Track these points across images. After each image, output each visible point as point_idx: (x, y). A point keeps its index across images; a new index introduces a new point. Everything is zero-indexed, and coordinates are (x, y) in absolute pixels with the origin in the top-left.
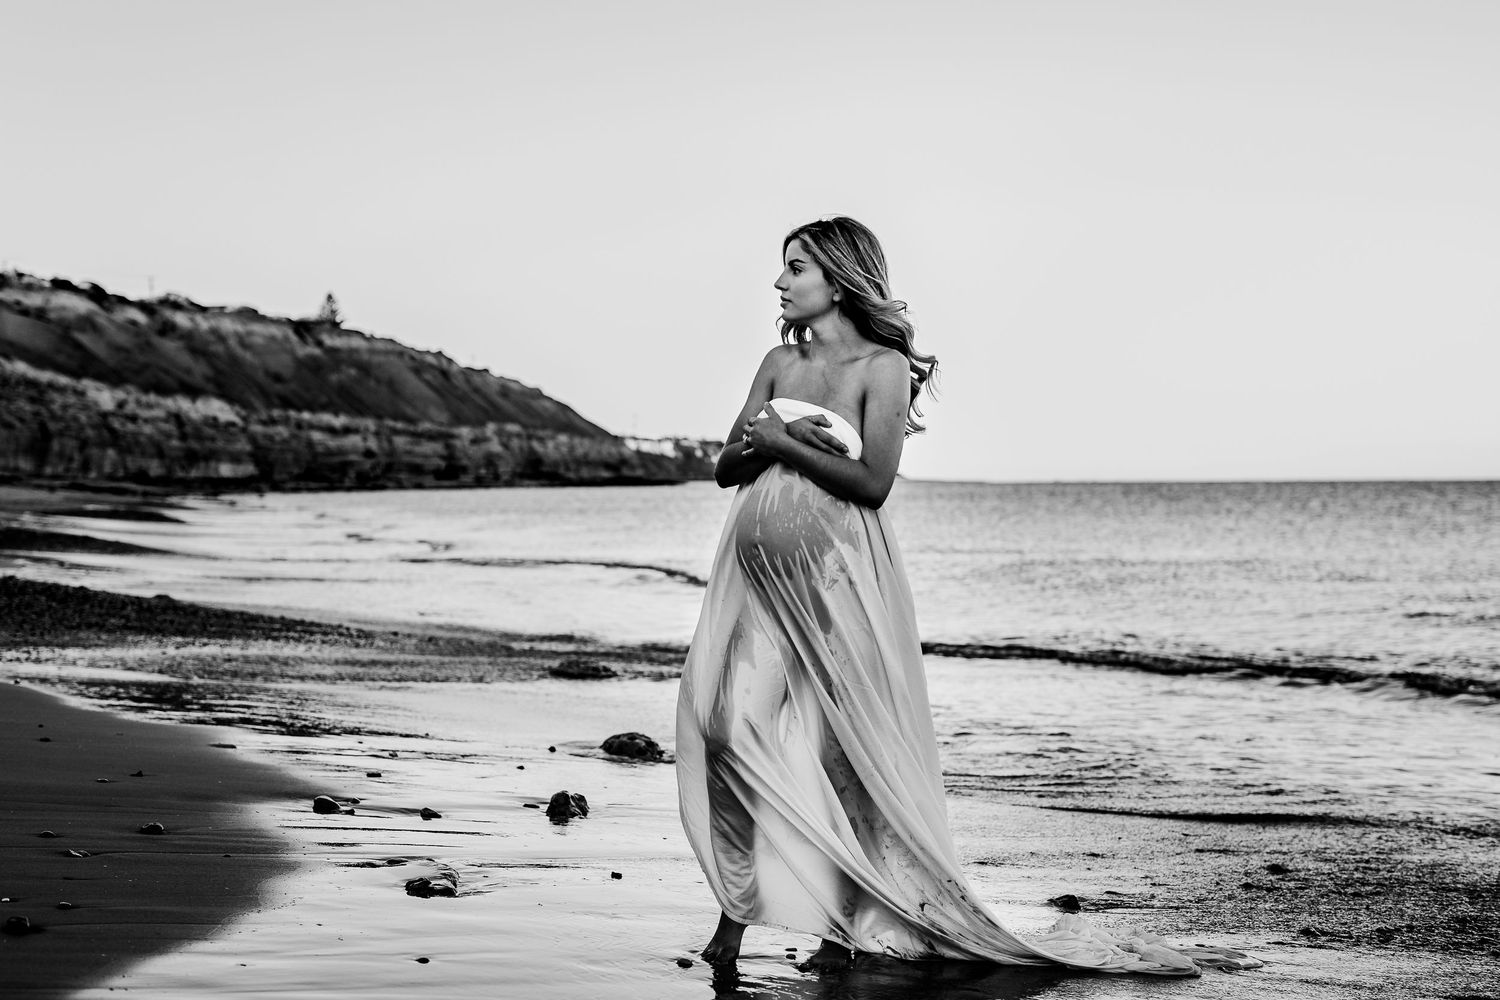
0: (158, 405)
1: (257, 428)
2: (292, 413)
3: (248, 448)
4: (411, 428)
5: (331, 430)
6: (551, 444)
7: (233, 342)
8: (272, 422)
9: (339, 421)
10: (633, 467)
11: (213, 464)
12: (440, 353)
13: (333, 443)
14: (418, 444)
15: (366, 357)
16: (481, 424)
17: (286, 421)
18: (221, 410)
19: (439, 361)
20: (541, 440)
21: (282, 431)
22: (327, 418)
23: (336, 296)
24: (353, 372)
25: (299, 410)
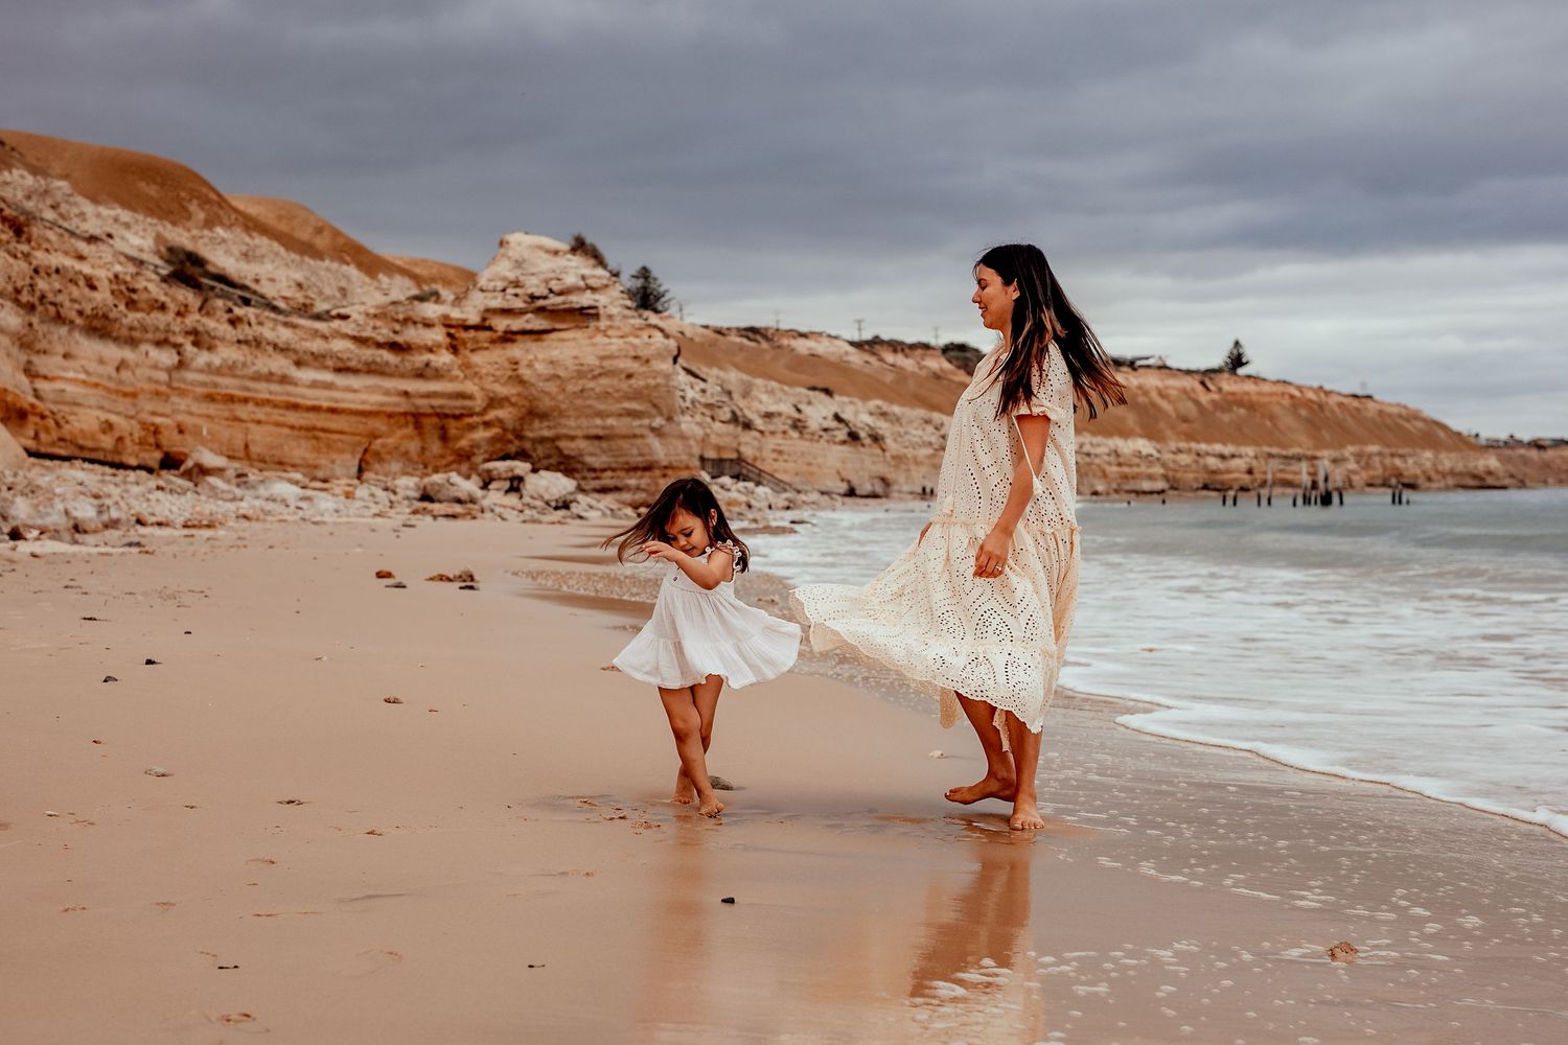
0: (1105, 445)
1: (1168, 457)
2: (1193, 445)
3: (1161, 471)
4: (1284, 453)
5: (1222, 457)
6: (1410, 461)
7: (1154, 395)
8: (1180, 451)
9: (1228, 450)
10: (1498, 478)
11: (1138, 481)
12: (1321, 388)
13: (1221, 465)
14: (1290, 464)
15: (1254, 398)
16: (1342, 446)
17: (1189, 451)
18: (1144, 446)
19: (1319, 396)
20: (1402, 456)
21: (1184, 459)
22: (1218, 448)
23: (1242, 342)
24: (1242, 411)
25: (1198, 442)
